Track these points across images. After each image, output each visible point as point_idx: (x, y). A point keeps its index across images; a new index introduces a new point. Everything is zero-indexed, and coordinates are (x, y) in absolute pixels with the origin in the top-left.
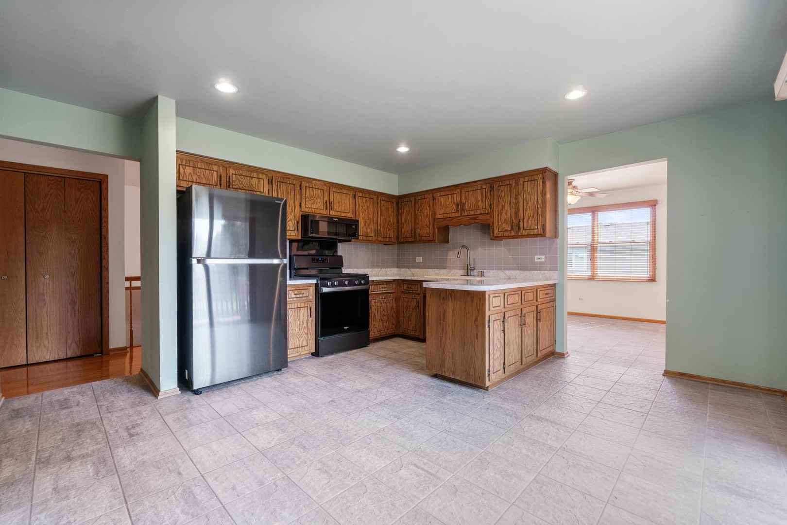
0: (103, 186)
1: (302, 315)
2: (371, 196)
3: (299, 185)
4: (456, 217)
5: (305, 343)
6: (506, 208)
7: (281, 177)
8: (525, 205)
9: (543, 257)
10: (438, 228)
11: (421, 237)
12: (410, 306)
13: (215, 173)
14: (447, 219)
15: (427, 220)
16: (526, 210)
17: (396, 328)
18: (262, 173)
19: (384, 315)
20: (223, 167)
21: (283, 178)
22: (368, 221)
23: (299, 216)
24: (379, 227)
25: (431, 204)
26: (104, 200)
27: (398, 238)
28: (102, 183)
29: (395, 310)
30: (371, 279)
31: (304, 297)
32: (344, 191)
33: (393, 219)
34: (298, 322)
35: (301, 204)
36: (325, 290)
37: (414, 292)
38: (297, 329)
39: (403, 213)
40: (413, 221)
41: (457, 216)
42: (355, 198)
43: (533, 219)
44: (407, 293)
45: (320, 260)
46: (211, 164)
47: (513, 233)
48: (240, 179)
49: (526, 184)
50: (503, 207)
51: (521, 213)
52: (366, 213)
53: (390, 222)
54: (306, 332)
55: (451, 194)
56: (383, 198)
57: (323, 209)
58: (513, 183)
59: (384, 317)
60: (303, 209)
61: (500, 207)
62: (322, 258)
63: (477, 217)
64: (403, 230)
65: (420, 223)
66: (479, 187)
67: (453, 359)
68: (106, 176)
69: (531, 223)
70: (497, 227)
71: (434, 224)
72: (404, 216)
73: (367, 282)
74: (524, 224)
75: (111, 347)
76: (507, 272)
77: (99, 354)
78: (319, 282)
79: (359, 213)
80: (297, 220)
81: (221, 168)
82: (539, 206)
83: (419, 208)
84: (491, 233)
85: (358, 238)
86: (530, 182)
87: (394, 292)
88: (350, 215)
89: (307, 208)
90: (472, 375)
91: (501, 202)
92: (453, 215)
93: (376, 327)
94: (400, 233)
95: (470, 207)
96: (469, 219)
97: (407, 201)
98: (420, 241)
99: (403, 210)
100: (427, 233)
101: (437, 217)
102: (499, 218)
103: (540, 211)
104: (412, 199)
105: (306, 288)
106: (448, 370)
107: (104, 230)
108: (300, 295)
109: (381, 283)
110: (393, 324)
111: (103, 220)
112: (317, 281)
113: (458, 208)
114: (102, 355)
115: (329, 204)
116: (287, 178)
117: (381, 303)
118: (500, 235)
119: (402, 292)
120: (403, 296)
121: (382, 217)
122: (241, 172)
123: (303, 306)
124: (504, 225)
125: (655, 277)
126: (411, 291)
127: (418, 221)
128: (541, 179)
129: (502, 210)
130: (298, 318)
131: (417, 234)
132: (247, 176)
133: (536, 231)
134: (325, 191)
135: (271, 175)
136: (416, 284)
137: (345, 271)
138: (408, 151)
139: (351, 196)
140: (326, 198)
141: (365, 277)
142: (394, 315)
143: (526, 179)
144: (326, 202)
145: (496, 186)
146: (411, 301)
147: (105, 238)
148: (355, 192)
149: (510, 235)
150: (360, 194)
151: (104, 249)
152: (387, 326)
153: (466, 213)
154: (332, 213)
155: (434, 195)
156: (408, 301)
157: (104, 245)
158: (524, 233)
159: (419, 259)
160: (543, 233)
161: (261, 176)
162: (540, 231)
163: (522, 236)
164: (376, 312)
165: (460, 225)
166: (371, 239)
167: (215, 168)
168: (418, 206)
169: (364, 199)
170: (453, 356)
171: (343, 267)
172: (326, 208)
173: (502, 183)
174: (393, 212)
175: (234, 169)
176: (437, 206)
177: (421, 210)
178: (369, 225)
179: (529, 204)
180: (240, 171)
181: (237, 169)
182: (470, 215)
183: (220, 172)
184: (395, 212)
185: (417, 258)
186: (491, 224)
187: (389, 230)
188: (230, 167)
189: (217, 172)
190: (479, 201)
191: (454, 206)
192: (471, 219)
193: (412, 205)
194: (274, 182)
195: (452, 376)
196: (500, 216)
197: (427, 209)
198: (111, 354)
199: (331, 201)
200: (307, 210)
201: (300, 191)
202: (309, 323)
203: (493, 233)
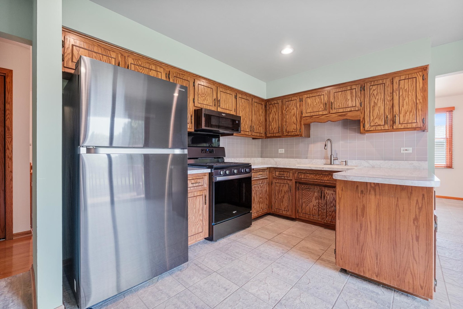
0: (8, 80)
1: (198, 203)
2: (248, 98)
3: (193, 83)
4: (323, 115)
5: (200, 230)
6: (379, 105)
7: (177, 73)
8: (401, 101)
9: (411, 149)
10: (305, 125)
11: (288, 132)
12: (282, 190)
13: (113, 60)
14: (314, 117)
15: (294, 118)
16: (403, 106)
17: (268, 208)
18: (160, 67)
19: (261, 198)
20: (122, 55)
21: (179, 74)
22: (246, 119)
23: (193, 111)
24: (253, 124)
25: (298, 105)
26: (9, 93)
27: (266, 133)
28: (6, 78)
29: (268, 193)
30: (253, 167)
31: (200, 186)
32: (228, 92)
33: (262, 118)
34: (195, 210)
35: (194, 99)
36: (219, 179)
37: (286, 178)
38: (193, 217)
39: (271, 113)
40: (280, 120)
41: (324, 113)
42: (236, 98)
43: (411, 114)
44: (279, 179)
45: (207, 151)
46: (109, 50)
47: (386, 127)
48: (139, 70)
49: (402, 82)
50: (375, 104)
51: (396, 108)
52: (244, 112)
53: (261, 120)
54: (202, 219)
55: (319, 95)
56: (256, 101)
57: (212, 106)
58: (388, 82)
59: (261, 200)
60: (196, 104)
61: (372, 104)
62: (209, 150)
63: (347, 114)
64: (271, 127)
65: (287, 121)
66: (349, 88)
67: (377, 259)
68: (11, 71)
69: (410, 117)
70: (368, 122)
71: (300, 122)
72: (271, 116)
73: (251, 170)
74: (400, 119)
75: (15, 232)
76: (371, 162)
77: (3, 239)
78: (213, 171)
79: (239, 112)
80: (191, 114)
81: (119, 55)
82: (418, 101)
83: (286, 108)
84: (362, 127)
85: (240, 132)
86: (407, 80)
87: (267, 178)
88: (233, 113)
89: (199, 103)
90: (409, 282)
91: (373, 99)
92: (321, 113)
93: (255, 209)
94: (267, 130)
95: (339, 105)
96: (336, 116)
97: (275, 104)
98: (287, 136)
99: (270, 111)
100: (294, 129)
101: (304, 115)
102: (371, 114)
103: (420, 107)
104: (280, 102)
105: (201, 177)
106: (369, 270)
107: (7, 122)
108: (197, 184)
109: (259, 171)
110: (266, 204)
111: (7, 112)
112: (211, 170)
113: (326, 107)
114: (6, 240)
115: (217, 102)
116: (182, 74)
117: (259, 187)
118: (372, 129)
119: (274, 178)
120: (274, 181)
121: (255, 115)
122: (140, 63)
123: (199, 194)
124: (377, 120)
125: (452, 165)
126: (283, 178)
127: (285, 119)
128: (421, 76)
129: (374, 106)
130: (195, 206)
131: (284, 130)
132: (145, 68)
133: (414, 125)
134: (214, 90)
135: (168, 70)
136: (288, 172)
137: (227, 160)
138: (292, 53)
139: (234, 96)
140: (215, 97)
141: (248, 166)
142: (267, 197)
143: (403, 77)
144: (215, 100)
145: (367, 86)
146: (283, 186)
147: (8, 129)
148: (237, 93)
149: (383, 129)
150: (240, 96)
151: (8, 140)
152: (263, 207)
153: (334, 111)
154: (219, 110)
155: (301, 97)
156: (280, 186)
157: (8, 137)
158: (400, 126)
159: (281, 151)
160: (423, 126)
161: (159, 69)
162: (420, 124)
163: (398, 130)
164: (255, 195)
165: (328, 121)
166: (247, 133)
167: (113, 55)
168: (285, 107)
169: (243, 100)
170: (377, 256)
171: (225, 156)
172: (215, 105)
173: (374, 83)
174: (263, 112)
175: (133, 59)
176: (304, 106)
177: (288, 110)
178: (246, 122)
179: (407, 99)
180: (139, 61)
181: (136, 59)
182: (337, 113)
183: (118, 60)
184: (264, 112)
185: (279, 150)
186: (362, 120)
187: (260, 127)
188: (128, 56)
189: (115, 59)
190: (348, 100)
191: (322, 105)
192: (340, 116)
193: (280, 106)
194: (171, 76)
195: (375, 279)
196: (371, 112)
197: (293, 109)
198: (14, 238)
199: (218, 100)
200: (199, 105)
201: (193, 87)
202: (204, 211)
203: (364, 127)
